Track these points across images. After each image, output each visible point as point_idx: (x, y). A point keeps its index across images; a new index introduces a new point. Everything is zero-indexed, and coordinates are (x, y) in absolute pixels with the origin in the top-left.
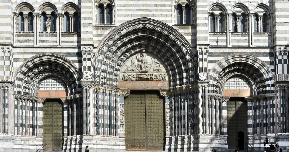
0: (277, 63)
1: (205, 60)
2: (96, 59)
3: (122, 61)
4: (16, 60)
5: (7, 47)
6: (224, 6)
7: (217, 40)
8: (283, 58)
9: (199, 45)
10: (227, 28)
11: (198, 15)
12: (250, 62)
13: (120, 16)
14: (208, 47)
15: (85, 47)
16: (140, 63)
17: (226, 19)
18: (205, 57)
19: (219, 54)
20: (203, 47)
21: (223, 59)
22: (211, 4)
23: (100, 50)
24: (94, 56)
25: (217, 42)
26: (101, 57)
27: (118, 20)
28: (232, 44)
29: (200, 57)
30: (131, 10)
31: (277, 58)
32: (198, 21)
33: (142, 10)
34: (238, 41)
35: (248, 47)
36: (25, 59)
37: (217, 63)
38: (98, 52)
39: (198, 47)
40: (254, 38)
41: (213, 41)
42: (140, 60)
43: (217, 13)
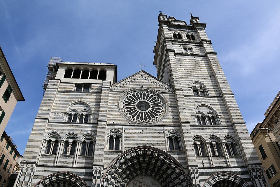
0: (254, 179)
1: (197, 178)
2: (104, 178)
3: (125, 182)
4: (36, 177)
5: (31, 165)
6: (203, 138)
7: (203, 162)
8: (257, 174)
9: (190, 166)
10: (208, 153)
11: (186, 143)
12: (232, 179)
13: (125, 144)
14: (197, 167)
15: (97, 167)
16: (140, 184)
17: (206, 146)
18: (196, 175)
19: (207, 174)
20: (194, 168)
21: (210, 177)
22: (193, 136)
23: (108, 171)
24: (103, 175)
25: (203, 164)
26: (109, 177)
27: (124, 148)
28: (215, 165)
29: (193, 175)
30: (134, 140)
31: (253, 175)
32: (187, 148)
33: (143, 140)
34: (219, 163)
35: (227, 167)
36: (44, 176)
37: (207, 181)
38: (107, 173)
39: (190, 168)
40: (230, 160)
41: (199, 163)
42: (140, 182)
43: (198, 143)
